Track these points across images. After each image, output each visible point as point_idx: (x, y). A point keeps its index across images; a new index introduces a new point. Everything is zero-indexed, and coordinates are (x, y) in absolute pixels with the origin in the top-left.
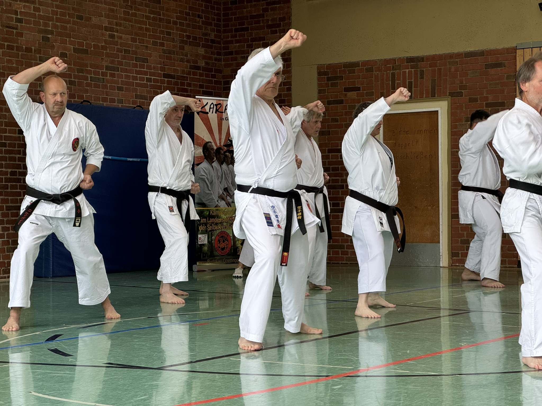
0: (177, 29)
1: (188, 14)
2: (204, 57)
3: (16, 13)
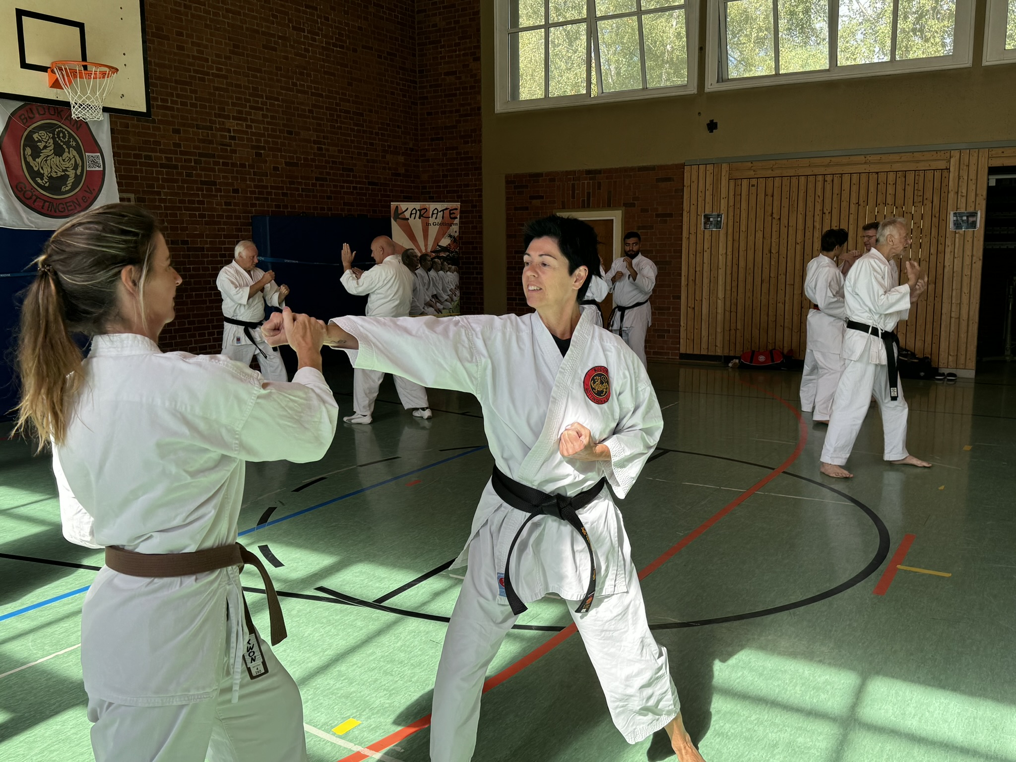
0: (379, 139)
1: (388, 125)
3: (229, 131)
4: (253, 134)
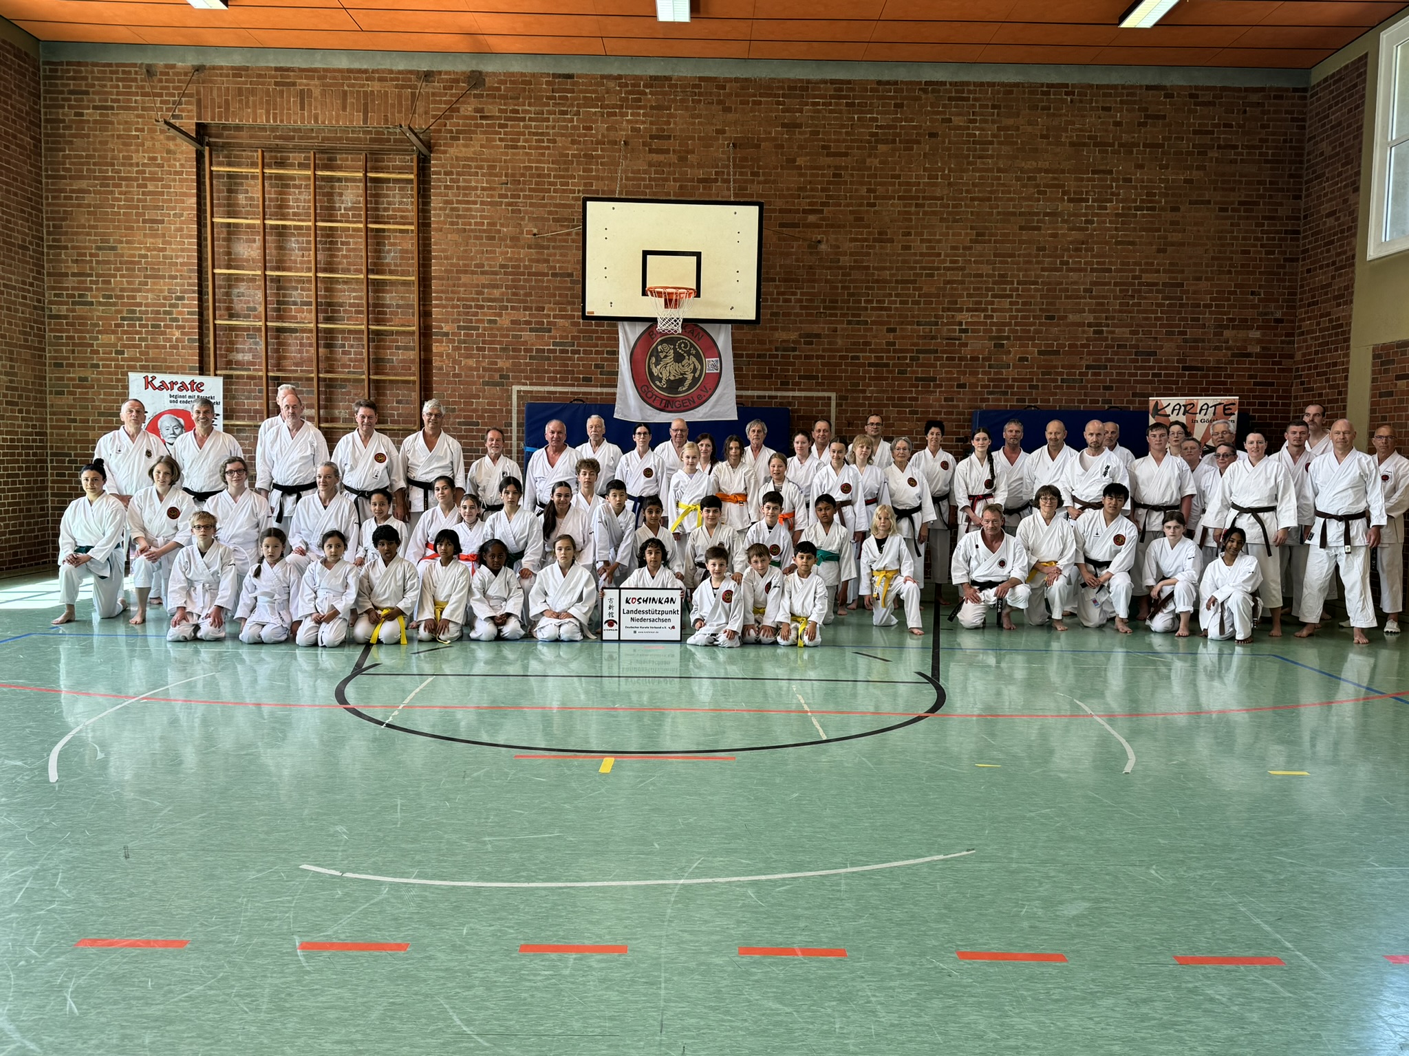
0: (1211, 313)
1: (1235, 293)
2: (1259, 341)
3: (960, 324)
4: (992, 324)
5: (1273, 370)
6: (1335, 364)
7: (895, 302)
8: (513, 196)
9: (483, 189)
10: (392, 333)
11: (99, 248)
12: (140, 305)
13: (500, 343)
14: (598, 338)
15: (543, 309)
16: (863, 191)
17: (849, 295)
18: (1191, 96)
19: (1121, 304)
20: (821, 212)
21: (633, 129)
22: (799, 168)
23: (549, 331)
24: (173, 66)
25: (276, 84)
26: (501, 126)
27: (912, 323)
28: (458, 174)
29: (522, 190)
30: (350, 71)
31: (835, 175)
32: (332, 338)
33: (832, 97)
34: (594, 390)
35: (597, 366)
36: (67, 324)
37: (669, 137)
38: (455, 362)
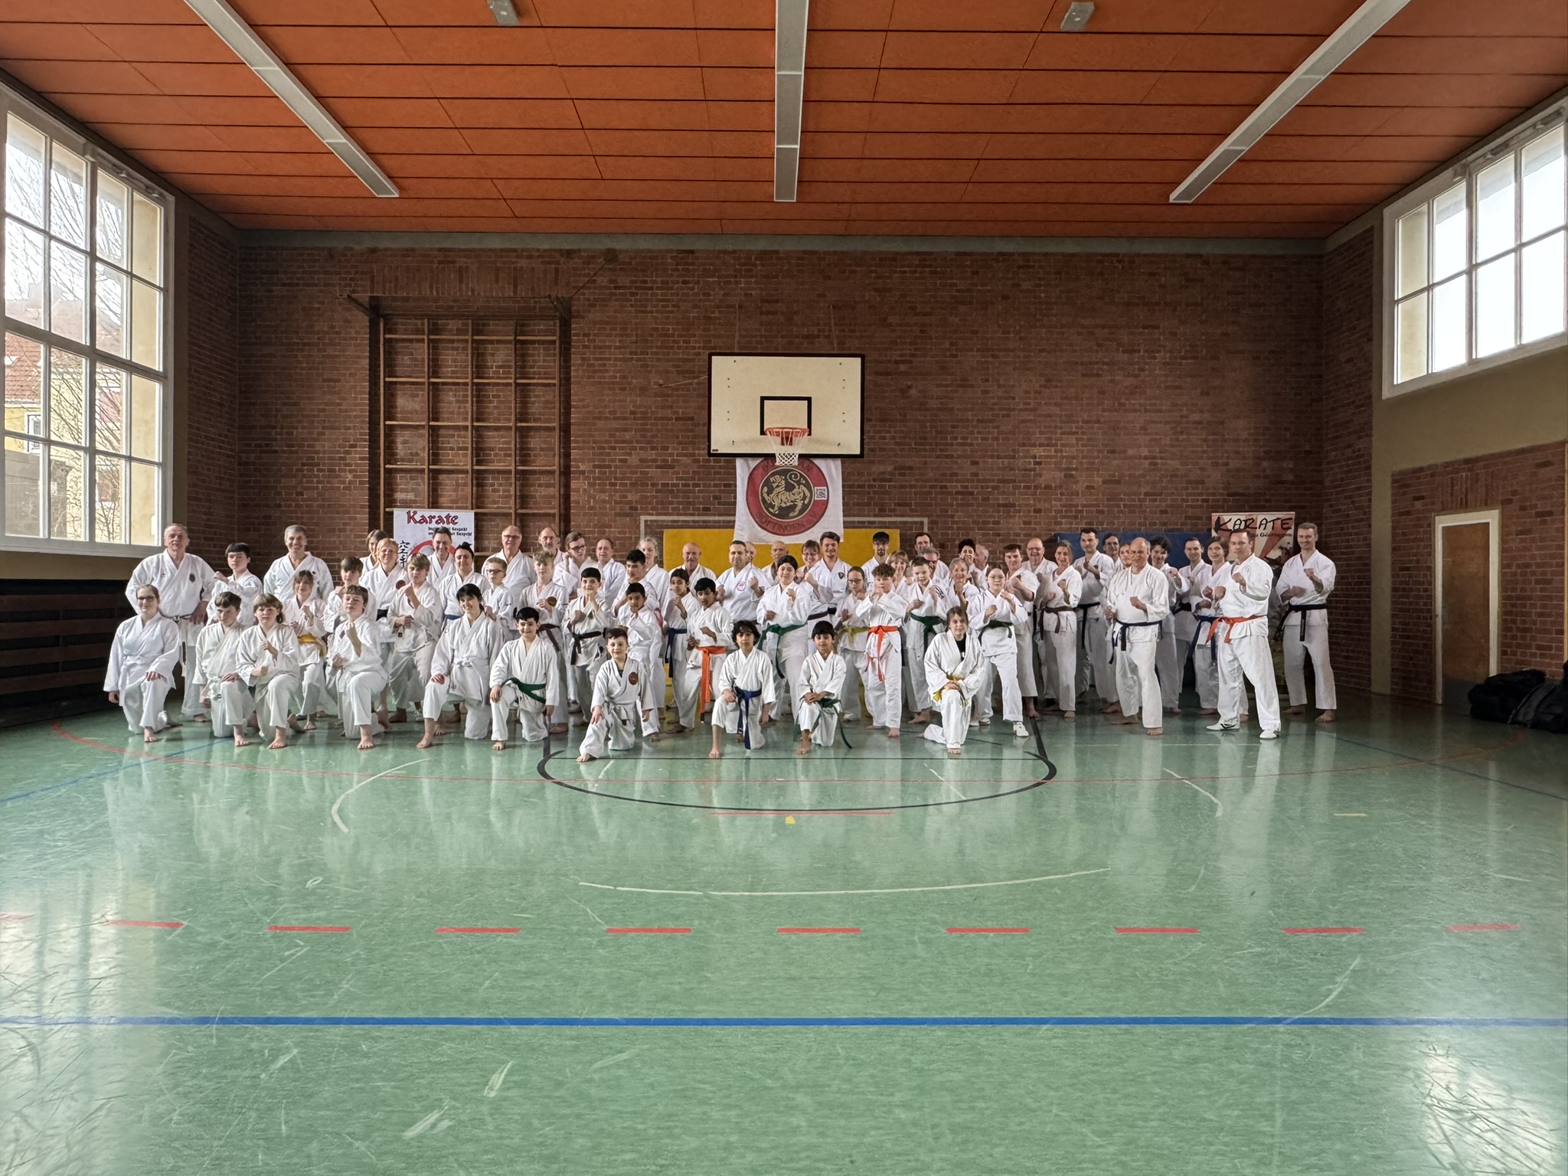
0: (1250, 446)
1: (1267, 429)
2: (1292, 470)
3: (1035, 457)
4: (1062, 457)
5: (1305, 495)
6: (1359, 489)
7: (977, 439)
8: (642, 353)
9: (616, 348)
10: (534, 472)
11: (285, 404)
12: (317, 452)
13: (630, 479)
14: (715, 473)
15: (667, 448)
16: (947, 345)
17: (937, 432)
18: (1225, 263)
19: (1171, 440)
20: (911, 362)
21: (746, 295)
22: (891, 325)
23: (673, 467)
24: (351, 249)
25: (440, 262)
26: (632, 294)
27: (992, 457)
28: (595, 335)
29: (652, 348)
30: (502, 250)
31: (921, 331)
32: (484, 479)
33: (917, 266)
34: (712, 518)
35: (715, 497)
36: (255, 470)
37: (777, 301)
38: (590, 497)
